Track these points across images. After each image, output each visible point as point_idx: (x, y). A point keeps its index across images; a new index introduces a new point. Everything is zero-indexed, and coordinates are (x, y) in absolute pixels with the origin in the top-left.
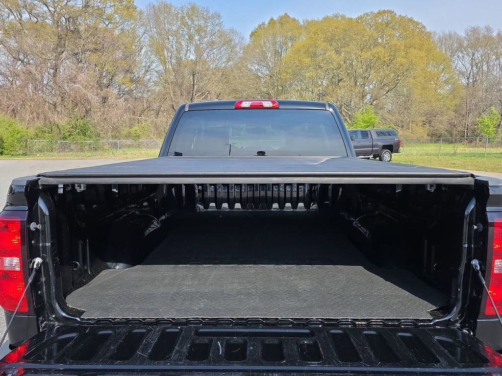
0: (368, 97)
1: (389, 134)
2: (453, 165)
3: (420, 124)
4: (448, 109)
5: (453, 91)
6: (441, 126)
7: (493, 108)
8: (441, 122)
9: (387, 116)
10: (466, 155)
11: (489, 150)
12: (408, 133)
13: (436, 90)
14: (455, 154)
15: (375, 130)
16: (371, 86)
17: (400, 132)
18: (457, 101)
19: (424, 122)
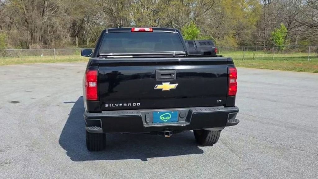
0: (192, 14)
1: (209, 43)
2: (252, 66)
3: (232, 35)
4: (252, 24)
5: (254, 11)
6: (247, 38)
7: (282, 24)
8: (247, 34)
9: (207, 29)
10: (260, 59)
11: (275, 55)
12: (223, 43)
13: (242, 9)
14: (253, 58)
15: (198, 41)
16: (194, 5)
17: (218, 42)
18: (258, 18)
19: (234, 34)
